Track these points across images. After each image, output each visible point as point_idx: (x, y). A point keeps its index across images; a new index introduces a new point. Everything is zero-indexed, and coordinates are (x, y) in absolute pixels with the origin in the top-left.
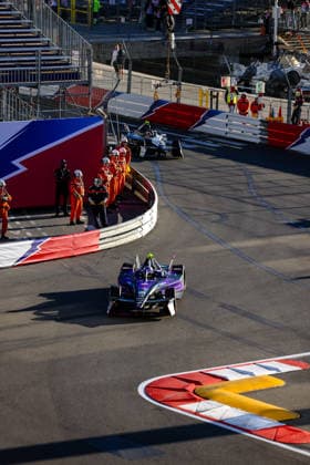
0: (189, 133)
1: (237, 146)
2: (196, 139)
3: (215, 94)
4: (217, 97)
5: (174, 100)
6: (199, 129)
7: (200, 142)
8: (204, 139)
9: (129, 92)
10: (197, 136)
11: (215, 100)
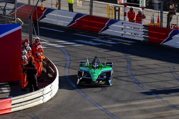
0: (97, 35)
1: (128, 43)
2: (101, 39)
3: (117, 8)
4: (119, 11)
5: (88, 13)
6: (104, 32)
7: (104, 41)
8: (107, 39)
9: (59, 9)
10: (102, 37)
11: (117, 13)
